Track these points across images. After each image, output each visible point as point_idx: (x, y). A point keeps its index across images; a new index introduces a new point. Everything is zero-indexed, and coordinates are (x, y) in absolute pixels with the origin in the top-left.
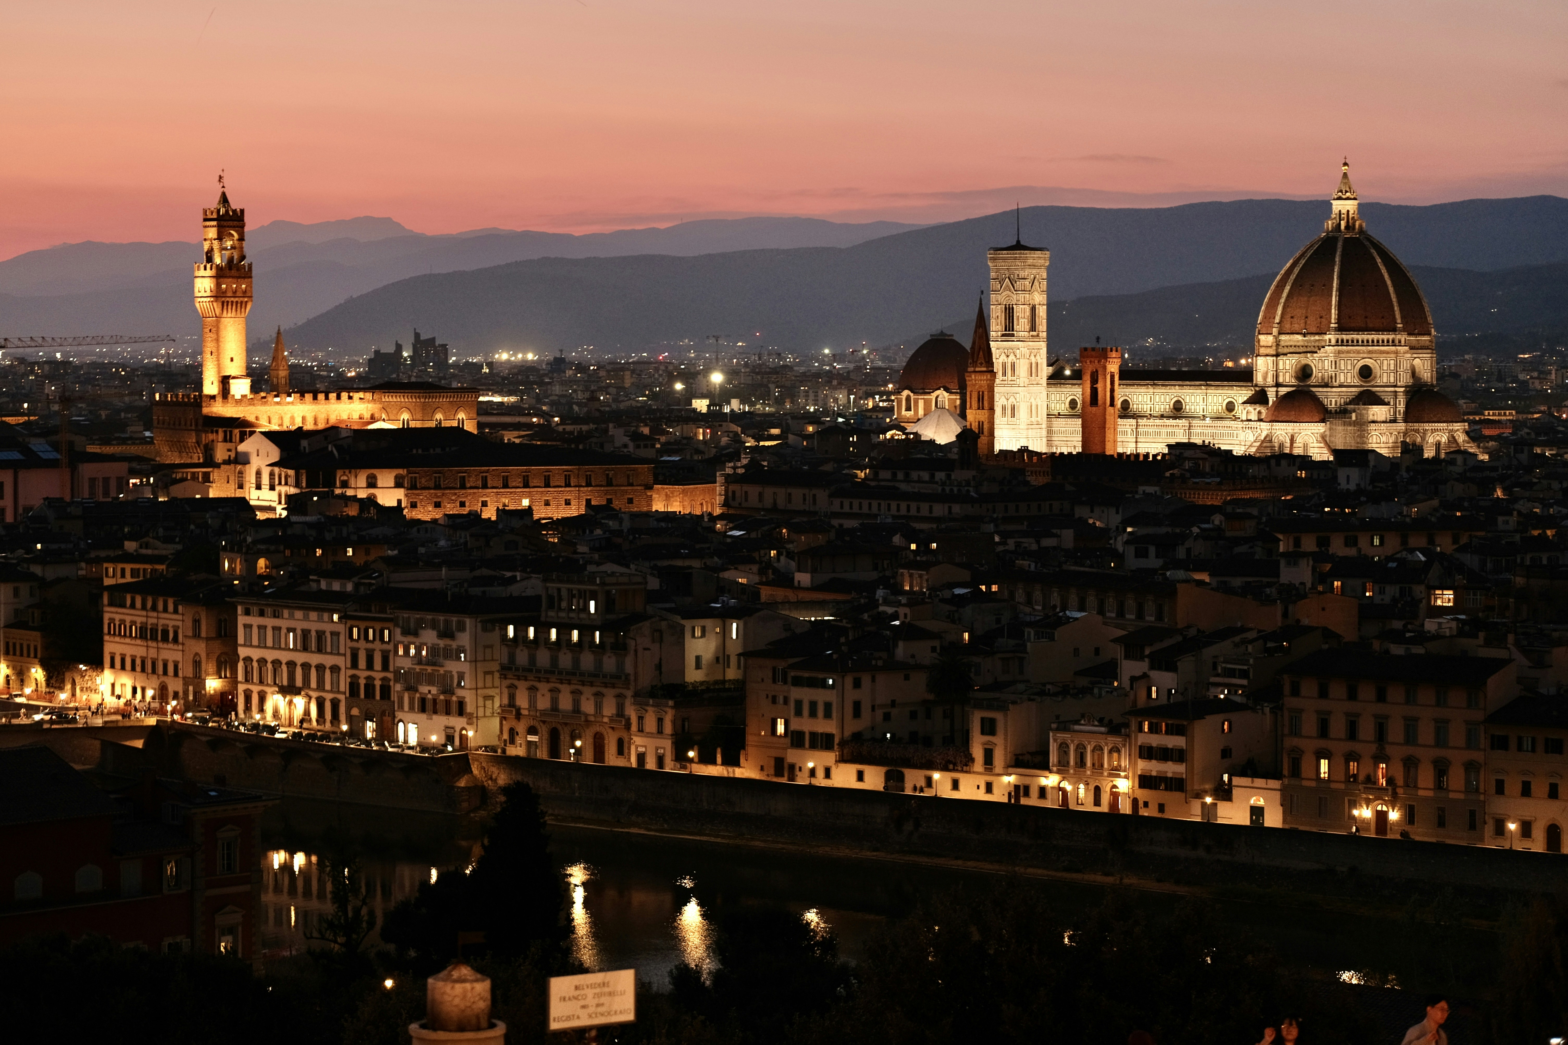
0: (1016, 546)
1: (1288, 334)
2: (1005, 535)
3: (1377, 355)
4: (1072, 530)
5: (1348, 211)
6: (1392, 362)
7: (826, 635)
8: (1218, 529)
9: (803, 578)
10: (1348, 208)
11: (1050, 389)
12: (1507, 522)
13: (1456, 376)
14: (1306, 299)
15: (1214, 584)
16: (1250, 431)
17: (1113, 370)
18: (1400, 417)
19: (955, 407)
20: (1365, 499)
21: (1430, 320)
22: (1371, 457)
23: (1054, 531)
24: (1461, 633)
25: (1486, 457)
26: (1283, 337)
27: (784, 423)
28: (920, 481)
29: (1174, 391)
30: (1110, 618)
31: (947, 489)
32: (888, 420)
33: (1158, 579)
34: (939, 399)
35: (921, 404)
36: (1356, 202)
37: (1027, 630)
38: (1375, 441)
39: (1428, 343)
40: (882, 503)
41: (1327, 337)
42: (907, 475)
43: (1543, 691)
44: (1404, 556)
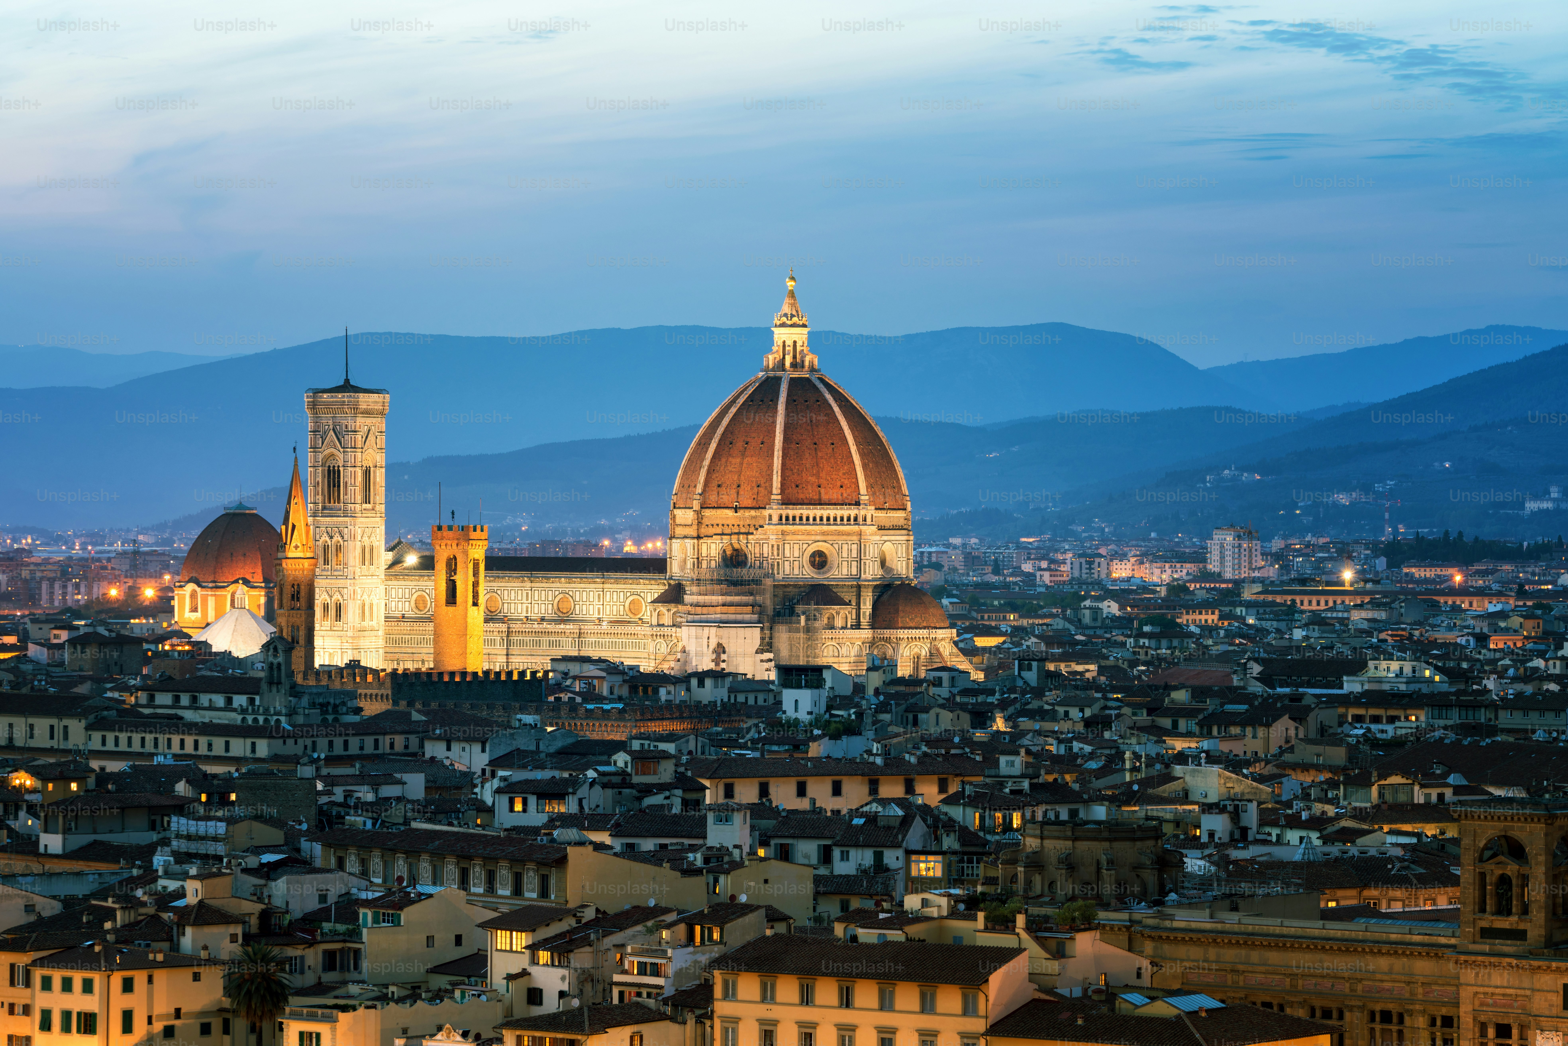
0: (346, 797)
1: (714, 508)
2: (331, 781)
3: (834, 538)
4: (423, 775)
5: (795, 342)
6: (854, 547)
7: (84, 920)
8: (623, 773)
9: (52, 842)
10: (795, 338)
11: (390, 583)
12: (1012, 764)
13: (938, 566)
14: (738, 460)
15: (618, 849)
16: (662, 640)
17: (476, 556)
18: (865, 621)
19: (259, 606)
20: (820, 732)
21: (905, 490)
22: (826, 674)
23: (398, 776)
24: (953, 914)
25: (980, 676)
26: (707, 513)
27: (21, 628)
28: (211, 708)
29: (558, 585)
30: (475, 895)
31: (250, 719)
32: (165, 625)
33: (542, 840)
34: (236, 596)
35: (211, 602)
36: (805, 331)
37: (362, 911)
38: (831, 653)
39: (902, 522)
40: (161, 737)
41: (766, 513)
42: (194, 699)
43: (1065, 992)
44: (874, 809)
